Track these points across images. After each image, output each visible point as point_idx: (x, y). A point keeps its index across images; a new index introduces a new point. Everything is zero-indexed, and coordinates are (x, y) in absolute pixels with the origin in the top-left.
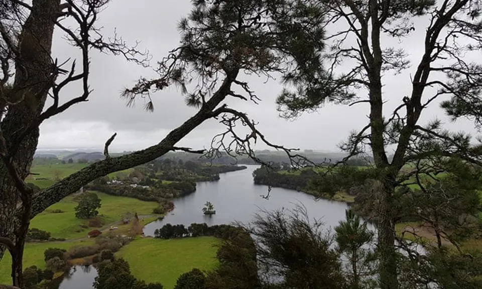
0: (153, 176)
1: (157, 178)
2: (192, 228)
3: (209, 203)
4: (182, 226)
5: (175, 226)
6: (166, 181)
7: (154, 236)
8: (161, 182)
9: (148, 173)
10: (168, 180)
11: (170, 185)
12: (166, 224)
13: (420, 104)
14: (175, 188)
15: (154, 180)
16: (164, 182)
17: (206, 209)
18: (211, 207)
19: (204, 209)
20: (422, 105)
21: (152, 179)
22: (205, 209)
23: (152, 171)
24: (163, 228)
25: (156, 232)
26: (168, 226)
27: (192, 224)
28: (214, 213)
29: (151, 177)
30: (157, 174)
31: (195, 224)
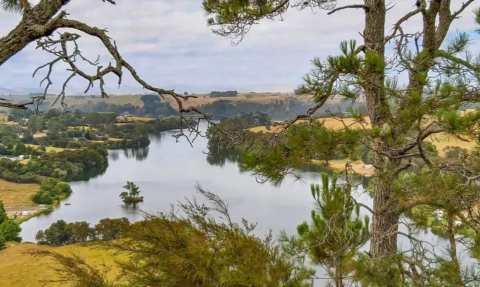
0: (29, 139)
1: (36, 143)
2: (103, 226)
3: (132, 183)
4: (85, 225)
5: (72, 224)
6: (54, 149)
7: (36, 242)
8: (44, 150)
9: (20, 134)
10: (57, 146)
11: (61, 155)
12: (56, 222)
13: (449, 12)
14: (69, 160)
15: (31, 146)
16: (49, 149)
17: (126, 193)
18: (135, 191)
19: (122, 194)
20: (452, 13)
21: (26, 146)
22: (124, 194)
23: (28, 131)
24: (51, 228)
25: (39, 235)
26: (61, 224)
27: (102, 221)
28: (141, 200)
29: (24, 141)
30: (35, 136)
31: (108, 220)
